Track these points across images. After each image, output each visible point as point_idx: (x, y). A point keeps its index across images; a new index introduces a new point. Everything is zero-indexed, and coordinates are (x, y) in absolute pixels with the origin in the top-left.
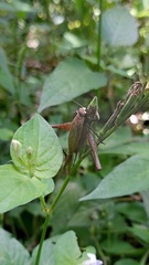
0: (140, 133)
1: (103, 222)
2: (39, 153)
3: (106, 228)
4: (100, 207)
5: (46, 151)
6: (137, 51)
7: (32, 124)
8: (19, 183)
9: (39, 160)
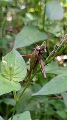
0: (62, 66)
1: (42, 109)
2: (15, 69)
3: (43, 113)
4: (41, 102)
5: (18, 68)
6: (62, 24)
7: (12, 54)
8: (5, 83)
9: (15, 72)
